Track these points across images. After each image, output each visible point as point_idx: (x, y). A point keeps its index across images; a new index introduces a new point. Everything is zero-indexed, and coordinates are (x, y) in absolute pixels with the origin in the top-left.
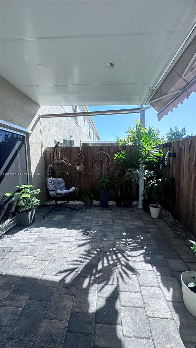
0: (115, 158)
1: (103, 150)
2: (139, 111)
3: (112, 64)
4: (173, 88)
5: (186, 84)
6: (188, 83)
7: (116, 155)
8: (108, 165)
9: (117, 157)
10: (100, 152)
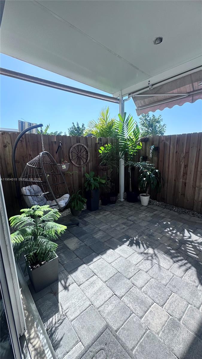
0: (100, 152)
1: (81, 142)
2: (118, 102)
3: (161, 40)
4: (176, 90)
5: (192, 90)
6: (194, 91)
7: (102, 148)
8: (87, 160)
9: (103, 150)
10: (78, 144)
